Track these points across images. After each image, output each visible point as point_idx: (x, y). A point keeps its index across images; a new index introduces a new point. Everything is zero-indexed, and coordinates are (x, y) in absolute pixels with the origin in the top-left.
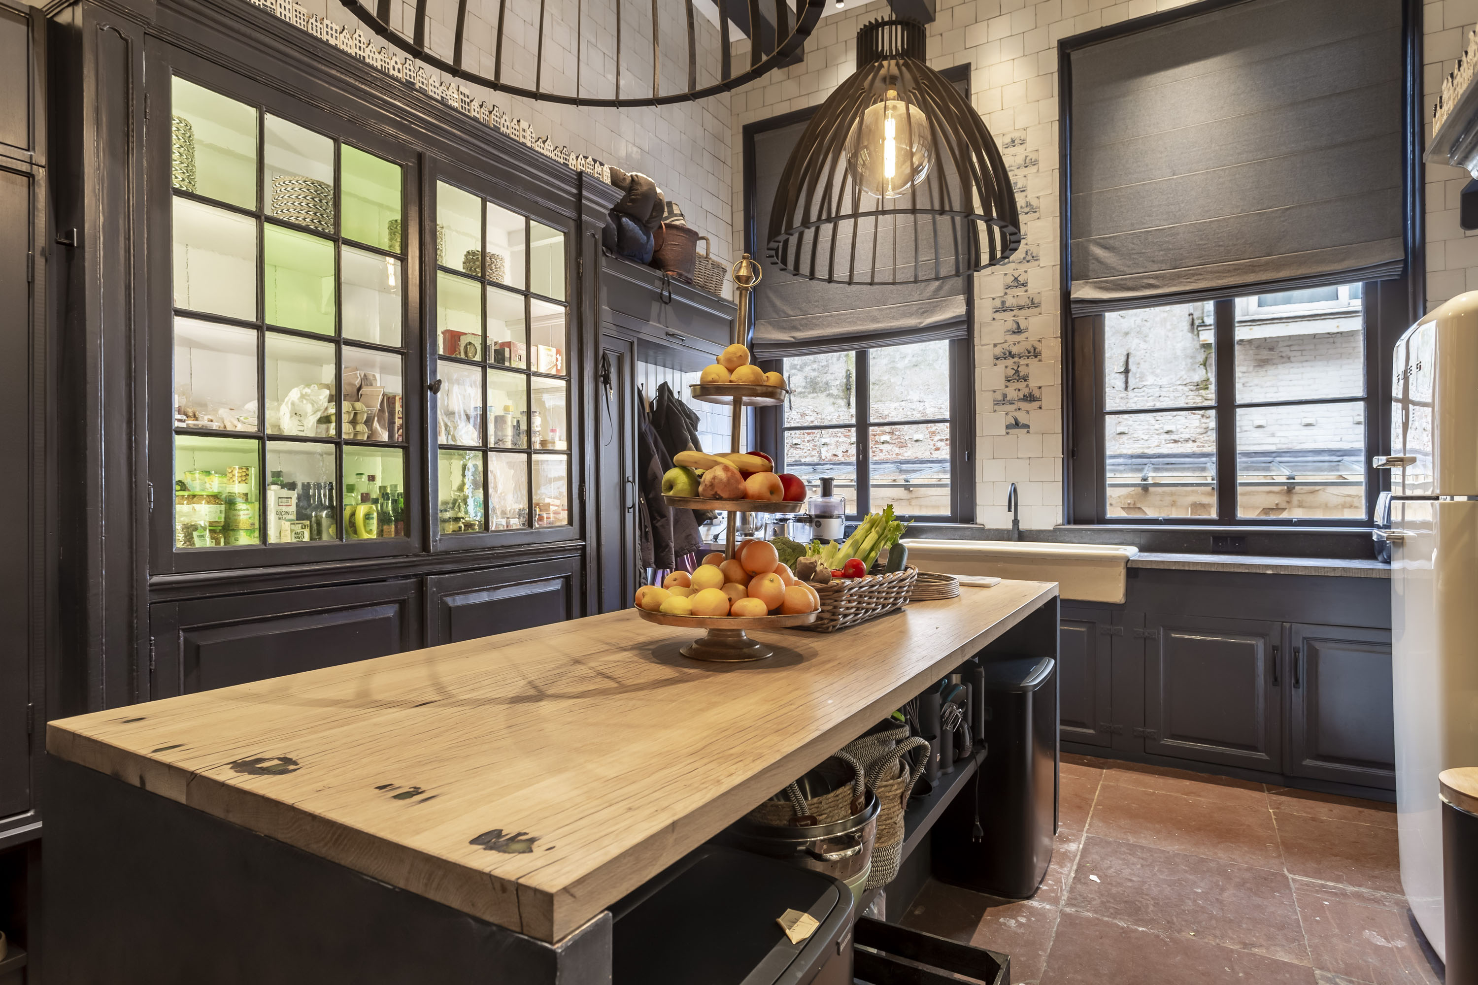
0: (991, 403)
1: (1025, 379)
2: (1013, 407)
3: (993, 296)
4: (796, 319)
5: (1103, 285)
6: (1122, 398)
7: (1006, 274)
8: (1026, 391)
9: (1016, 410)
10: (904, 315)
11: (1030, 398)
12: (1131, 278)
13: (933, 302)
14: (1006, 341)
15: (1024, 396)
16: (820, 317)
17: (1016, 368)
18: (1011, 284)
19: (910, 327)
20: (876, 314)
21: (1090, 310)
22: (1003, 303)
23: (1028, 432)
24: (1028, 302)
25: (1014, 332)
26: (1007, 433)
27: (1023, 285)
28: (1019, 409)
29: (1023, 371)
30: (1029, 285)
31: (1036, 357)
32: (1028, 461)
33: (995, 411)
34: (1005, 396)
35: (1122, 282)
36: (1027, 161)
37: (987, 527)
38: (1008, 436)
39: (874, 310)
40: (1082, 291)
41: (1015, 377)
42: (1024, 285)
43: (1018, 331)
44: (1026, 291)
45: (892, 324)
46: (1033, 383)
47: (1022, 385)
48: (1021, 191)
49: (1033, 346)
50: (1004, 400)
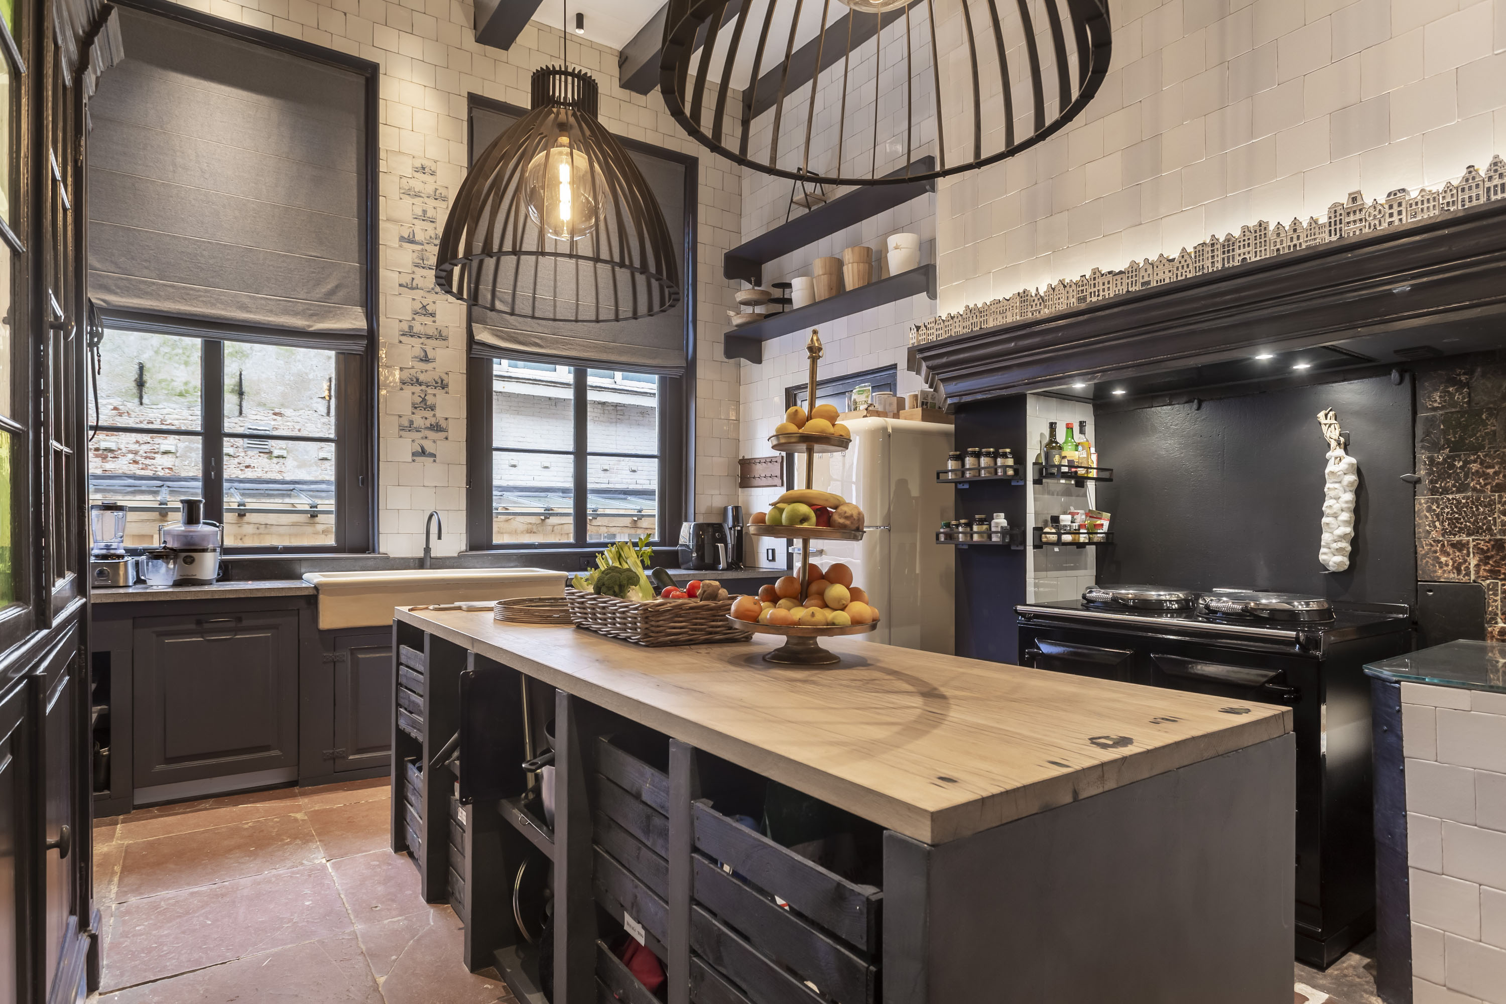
0: (396, 429)
1: (433, 408)
2: (419, 435)
3: (401, 318)
4: (107, 276)
5: (499, 334)
6: (324, 423)
7: (414, 299)
8: (433, 421)
9: (422, 438)
10: (286, 312)
11: (436, 428)
12: (522, 334)
13: (324, 306)
14: (413, 368)
15: (431, 425)
16: (154, 283)
17: (423, 396)
18: (420, 311)
19: (295, 327)
20: (246, 300)
21: (485, 353)
22: (411, 327)
23: (435, 461)
24: (436, 333)
25: (422, 360)
26: (414, 461)
27: (431, 314)
28: (426, 438)
29: (430, 400)
30: (437, 316)
31: (443, 388)
32: (434, 490)
33: (401, 437)
34: (411, 422)
35: (515, 336)
36: (437, 194)
37: (391, 556)
38: (413, 463)
39: (244, 296)
40: (483, 335)
41: (422, 405)
42: (433, 315)
43: (426, 359)
44: (434, 322)
45: (270, 319)
46: (440, 413)
47: (429, 414)
48: (431, 222)
49: (440, 377)
50: (411, 427)
